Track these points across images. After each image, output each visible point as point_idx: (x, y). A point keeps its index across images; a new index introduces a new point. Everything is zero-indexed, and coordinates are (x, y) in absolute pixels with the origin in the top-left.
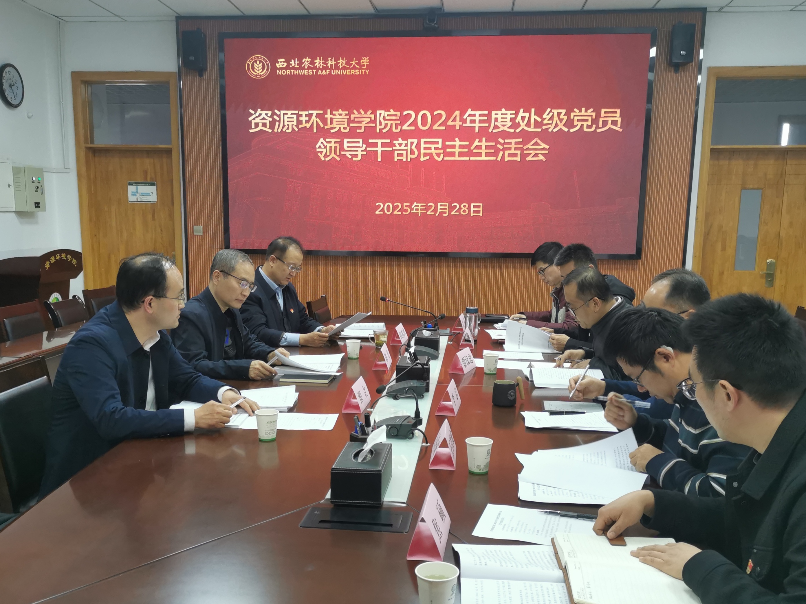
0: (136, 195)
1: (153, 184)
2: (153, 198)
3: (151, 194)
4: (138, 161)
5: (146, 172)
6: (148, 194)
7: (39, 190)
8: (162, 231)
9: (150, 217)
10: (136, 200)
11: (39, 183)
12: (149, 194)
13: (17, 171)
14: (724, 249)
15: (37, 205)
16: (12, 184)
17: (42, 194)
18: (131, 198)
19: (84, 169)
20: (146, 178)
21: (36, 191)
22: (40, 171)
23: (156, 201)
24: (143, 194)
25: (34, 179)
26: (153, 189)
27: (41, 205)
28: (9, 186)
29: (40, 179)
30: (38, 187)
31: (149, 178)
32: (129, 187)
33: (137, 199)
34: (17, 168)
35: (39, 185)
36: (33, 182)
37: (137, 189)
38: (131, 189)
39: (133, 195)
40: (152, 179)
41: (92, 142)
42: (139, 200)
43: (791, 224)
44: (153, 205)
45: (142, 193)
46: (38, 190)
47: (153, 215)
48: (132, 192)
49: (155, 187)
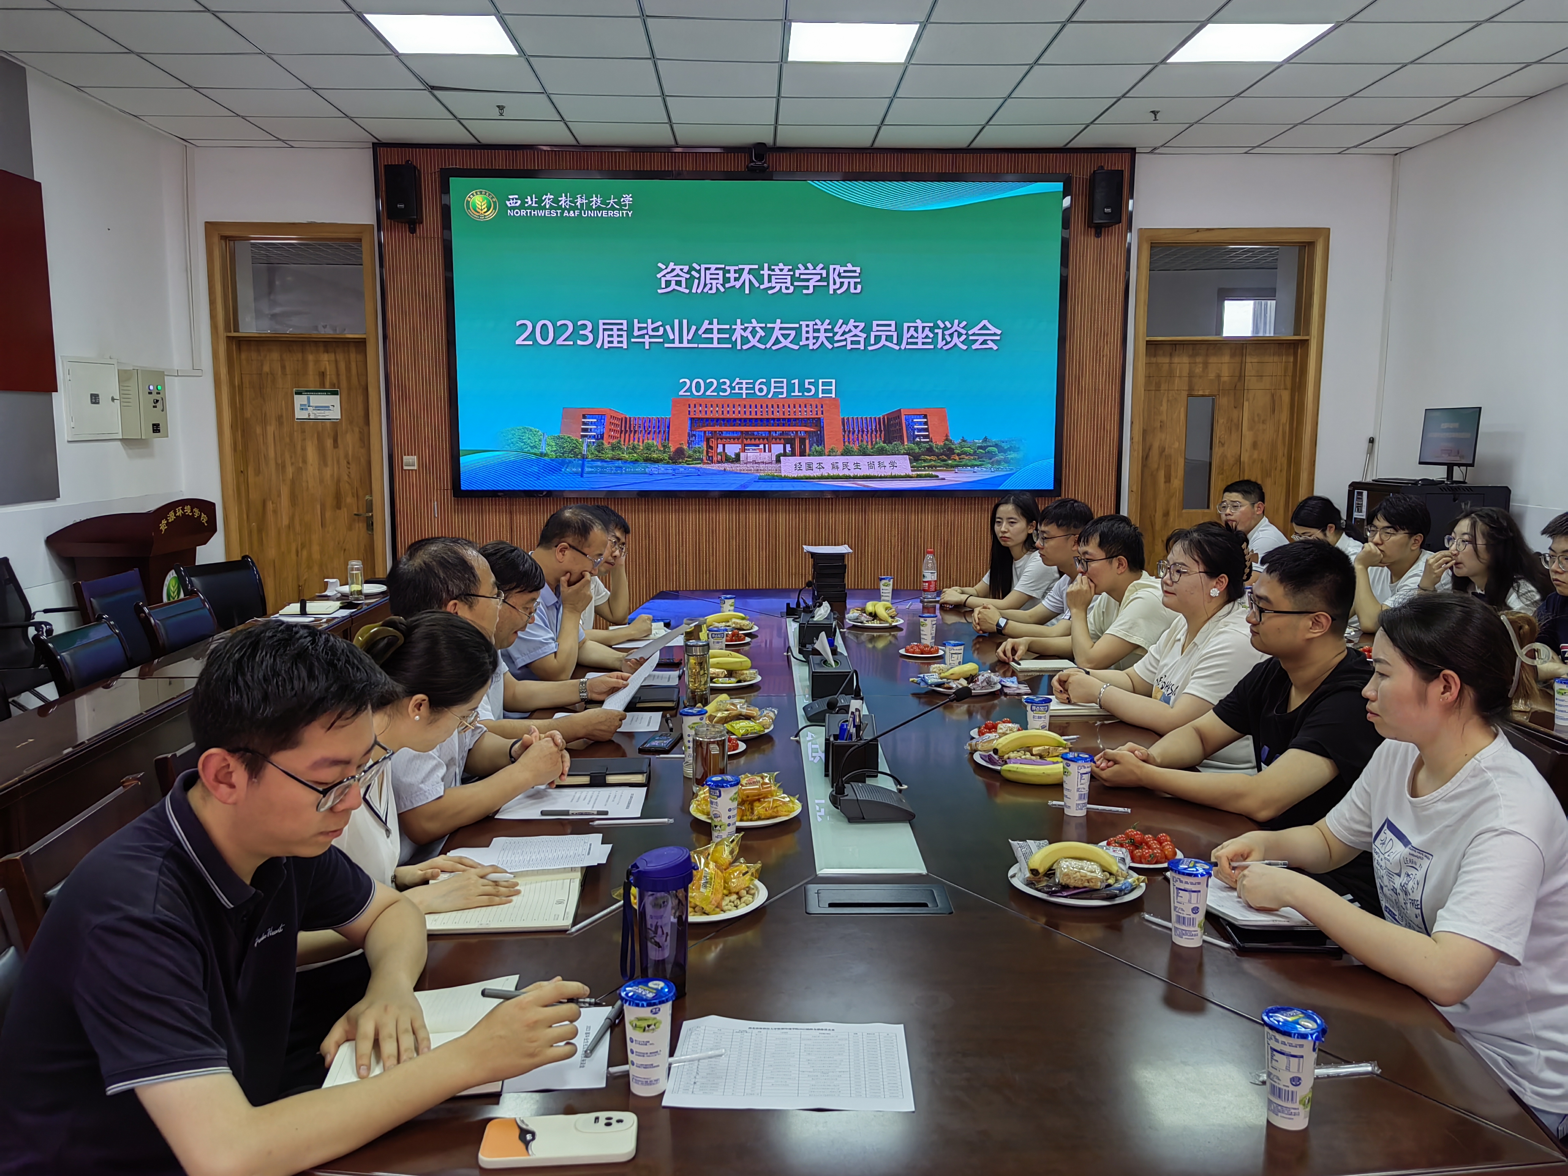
0: (307, 409)
1: (335, 393)
2: (335, 414)
3: (331, 408)
4: (311, 357)
5: (323, 375)
6: (326, 408)
7: (159, 405)
8: (348, 463)
9: (329, 443)
10: (307, 417)
11: (159, 393)
12: (328, 407)
13: (124, 377)
14: (1168, 480)
15: (156, 428)
16: (118, 397)
17: (163, 411)
18: (299, 414)
19: (224, 371)
20: (323, 384)
21: (155, 407)
22: (160, 376)
23: (339, 417)
24: (318, 408)
25: (151, 388)
26: (335, 400)
27: (161, 428)
28: (113, 399)
29: (159, 388)
30: (157, 401)
31: (327, 384)
32: (296, 397)
33: (309, 416)
34: (126, 371)
35: (158, 397)
36: (150, 393)
37: (309, 399)
38: (300, 400)
39: (302, 409)
40: (333, 385)
41: (236, 330)
42: (311, 417)
43: (1255, 445)
44: (335, 424)
45: (316, 407)
46: (158, 405)
47: (335, 441)
48: (301, 405)
49: (338, 397)
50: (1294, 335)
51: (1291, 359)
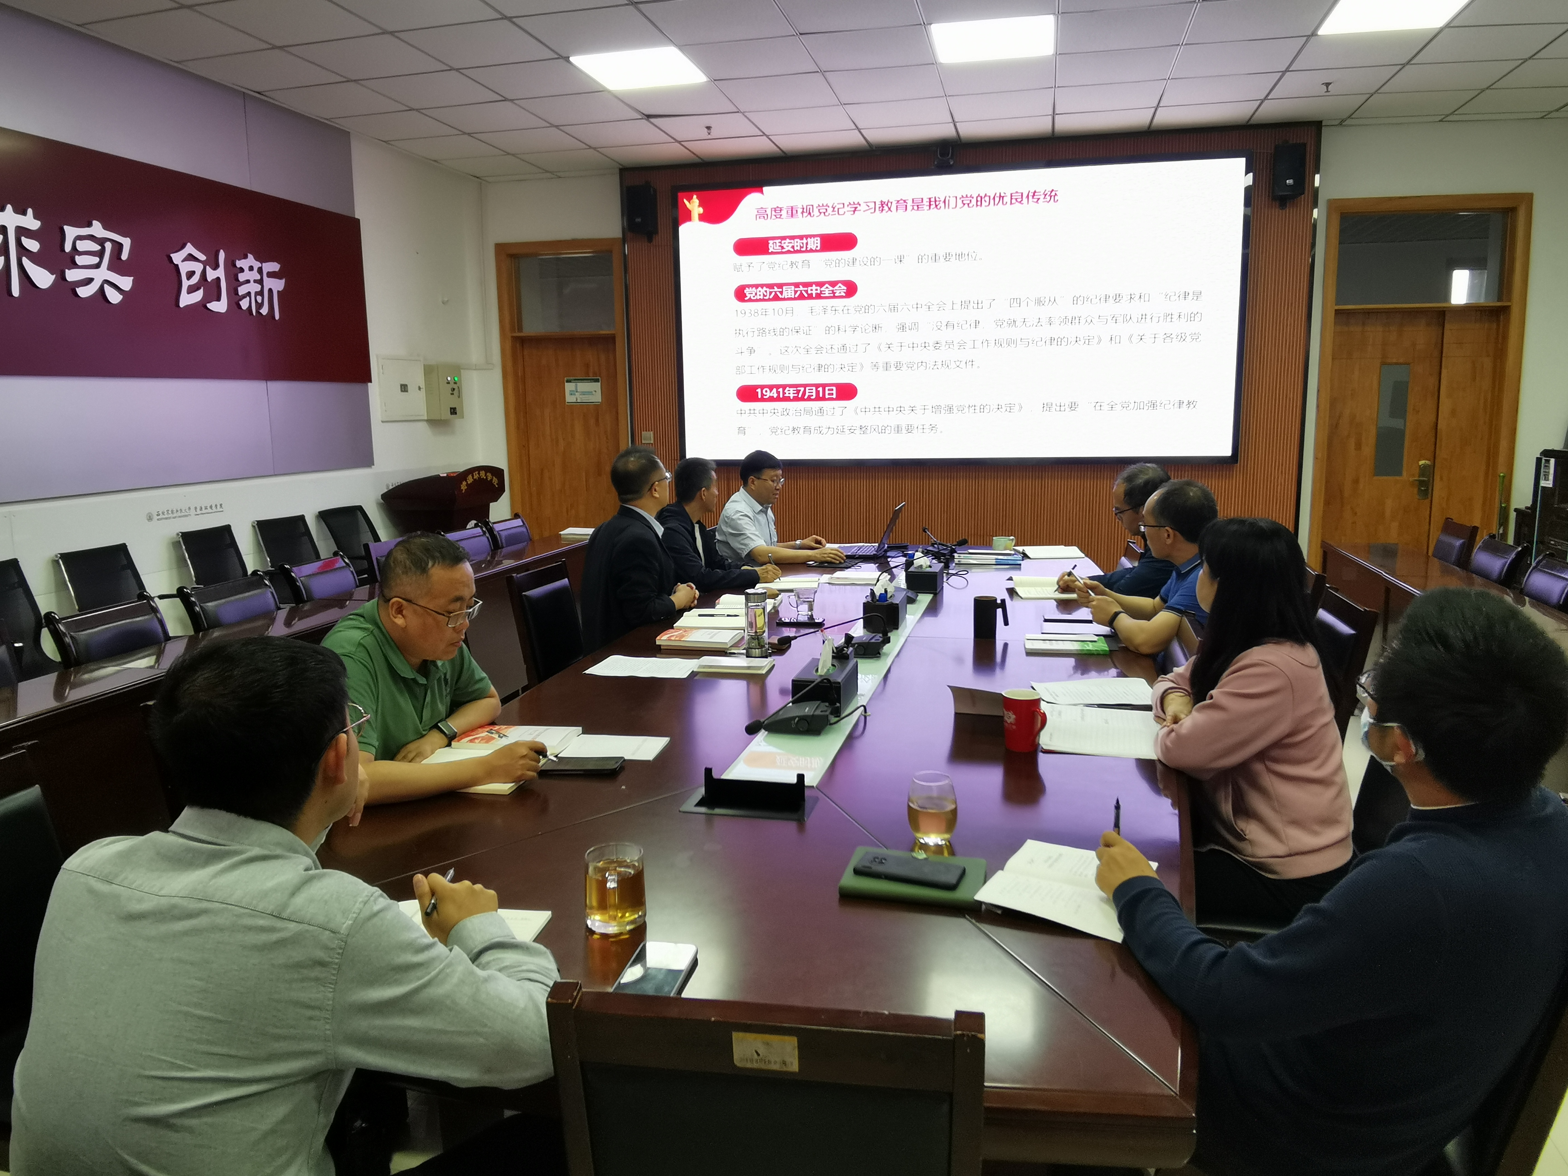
0: (575, 395)
1: (597, 381)
2: (597, 398)
3: (594, 392)
4: (578, 353)
5: (587, 366)
6: (590, 393)
7: (456, 392)
8: (608, 440)
9: (593, 423)
10: (575, 401)
11: (455, 383)
12: (592, 392)
13: (429, 370)
14: (1359, 447)
15: (454, 411)
16: (423, 386)
17: (459, 397)
18: (569, 399)
19: (510, 364)
20: (587, 373)
21: (452, 394)
22: (457, 369)
23: (600, 401)
24: (583, 393)
25: (449, 379)
26: (596, 386)
27: (458, 411)
28: (420, 388)
29: (456, 379)
30: (454, 389)
31: (591, 373)
32: (566, 384)
33: (577, 400)
34: (428, 366)
35: (455, 386)
36: (448, 383)
37: (576, 385)
38: (569, 387)
39: (571, 394)
40: (595, 374)
41: (520, 330)
43: (1454, 413)
44: (597, 407)
46: (454, 392)
47: (597, 420)
48: (570, 391)
49: (599, 384)
50: (1498, 301)
51: (1494, 326)
